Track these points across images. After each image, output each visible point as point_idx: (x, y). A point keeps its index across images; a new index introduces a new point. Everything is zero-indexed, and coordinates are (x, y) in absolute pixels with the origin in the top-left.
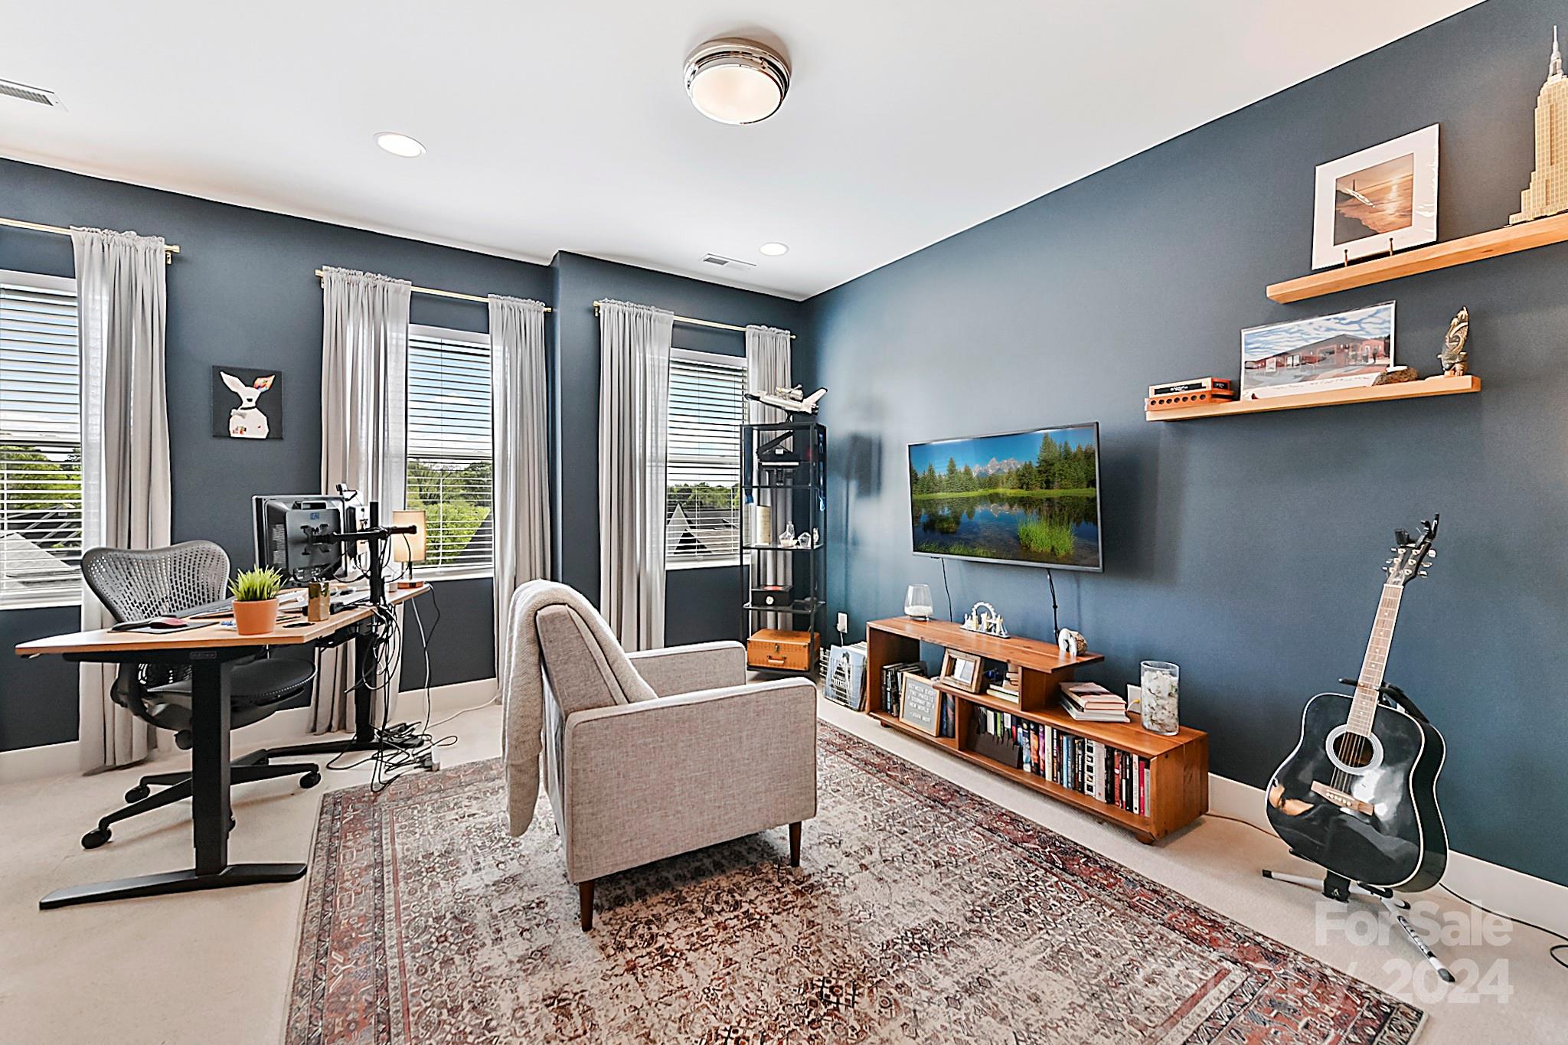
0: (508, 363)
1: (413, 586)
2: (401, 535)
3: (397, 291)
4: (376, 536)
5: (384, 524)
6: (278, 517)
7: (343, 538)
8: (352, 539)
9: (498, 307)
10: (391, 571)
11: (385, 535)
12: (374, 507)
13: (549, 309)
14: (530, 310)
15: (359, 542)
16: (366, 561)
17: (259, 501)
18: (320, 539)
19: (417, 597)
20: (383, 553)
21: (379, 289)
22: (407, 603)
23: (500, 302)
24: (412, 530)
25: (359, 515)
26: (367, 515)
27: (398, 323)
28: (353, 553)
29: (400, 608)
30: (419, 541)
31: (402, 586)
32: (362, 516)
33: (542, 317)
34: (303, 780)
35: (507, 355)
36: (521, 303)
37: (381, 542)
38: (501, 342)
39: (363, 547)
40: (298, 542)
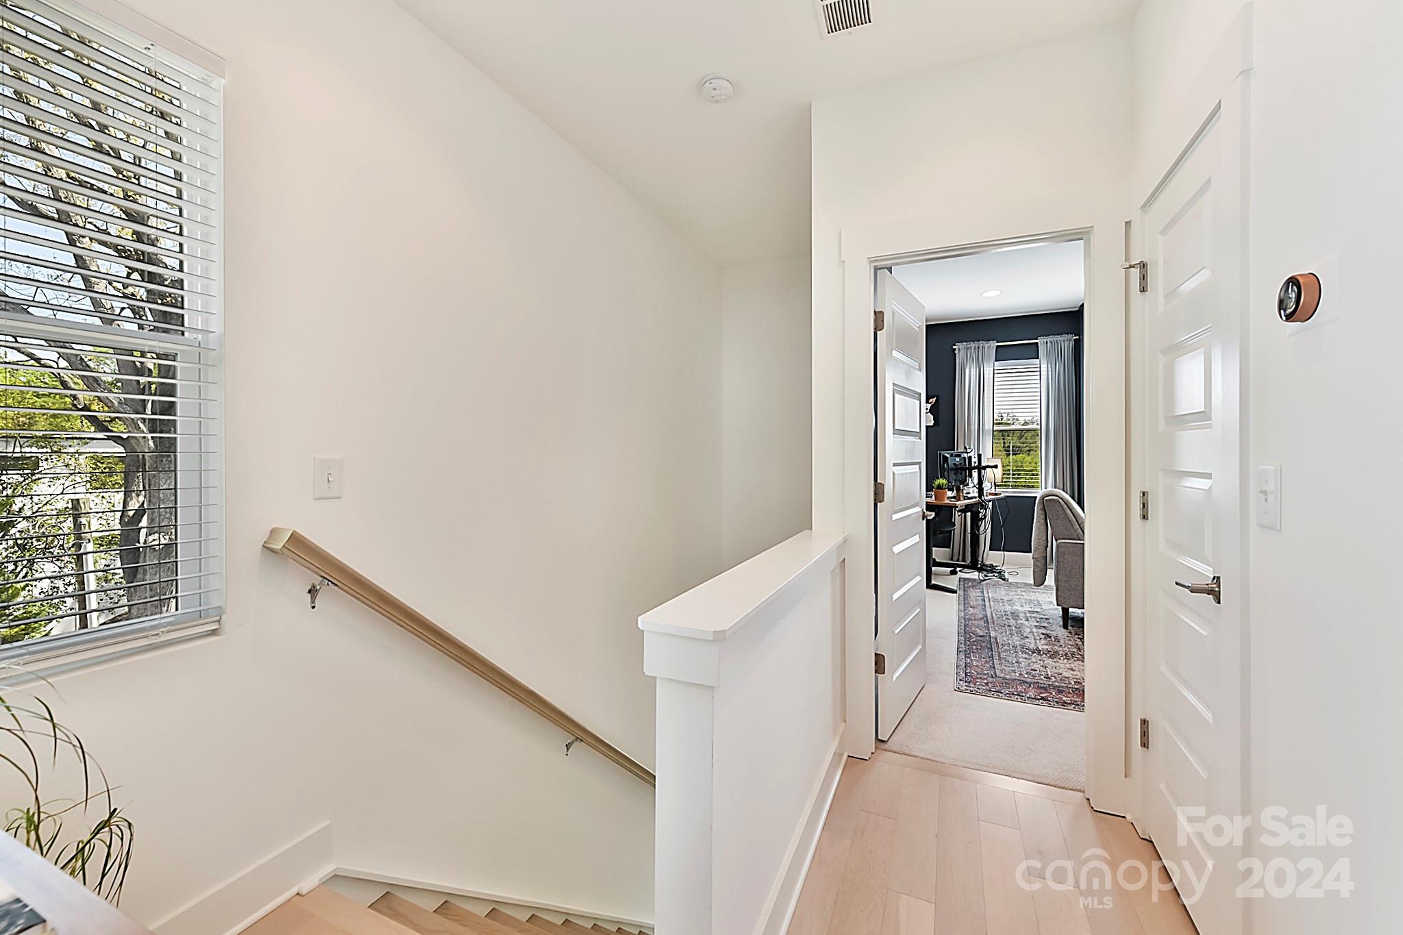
0: (1050, 373)
1: (996, 494)
2: (990, 469)
3: (989, 347)
4: (980, 468)
5: (983, 464)
6: (946, 459)
7: (967, 468)
8: (971, 469)
9: (1044, 343)
10: (987, 486)
11: (985, 468)
12: (979, 456)
13: (1078, 337)
14: (1064, 341)
15: (973, 471)
16: (976, 481)
17: (940, 454)
18: (959, 469)
19: (998, 499)
20: (983, 476)
21: (981, 348)
22: (993, 501)
23: (1045, 340)
24: (996, 467)
25: (973, 460)
26: (976, 460)
27: (989, 364)
28: (971, 476)
29: (990, 504)
30: (999, 472)
31: (991, 494)
32: (975, 460)
33: (1072, 343)
34: (951, 571)
35: (1050, 369)
36: (1059, 338)
37: (983, 471)
38: (1046, 362)
39: (975, 474)
40: (952, 469)
